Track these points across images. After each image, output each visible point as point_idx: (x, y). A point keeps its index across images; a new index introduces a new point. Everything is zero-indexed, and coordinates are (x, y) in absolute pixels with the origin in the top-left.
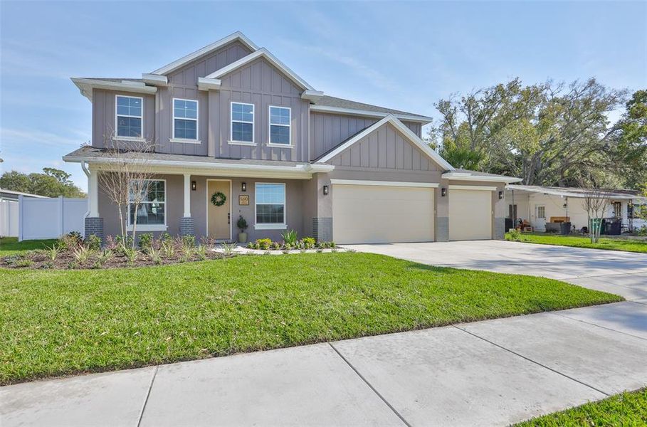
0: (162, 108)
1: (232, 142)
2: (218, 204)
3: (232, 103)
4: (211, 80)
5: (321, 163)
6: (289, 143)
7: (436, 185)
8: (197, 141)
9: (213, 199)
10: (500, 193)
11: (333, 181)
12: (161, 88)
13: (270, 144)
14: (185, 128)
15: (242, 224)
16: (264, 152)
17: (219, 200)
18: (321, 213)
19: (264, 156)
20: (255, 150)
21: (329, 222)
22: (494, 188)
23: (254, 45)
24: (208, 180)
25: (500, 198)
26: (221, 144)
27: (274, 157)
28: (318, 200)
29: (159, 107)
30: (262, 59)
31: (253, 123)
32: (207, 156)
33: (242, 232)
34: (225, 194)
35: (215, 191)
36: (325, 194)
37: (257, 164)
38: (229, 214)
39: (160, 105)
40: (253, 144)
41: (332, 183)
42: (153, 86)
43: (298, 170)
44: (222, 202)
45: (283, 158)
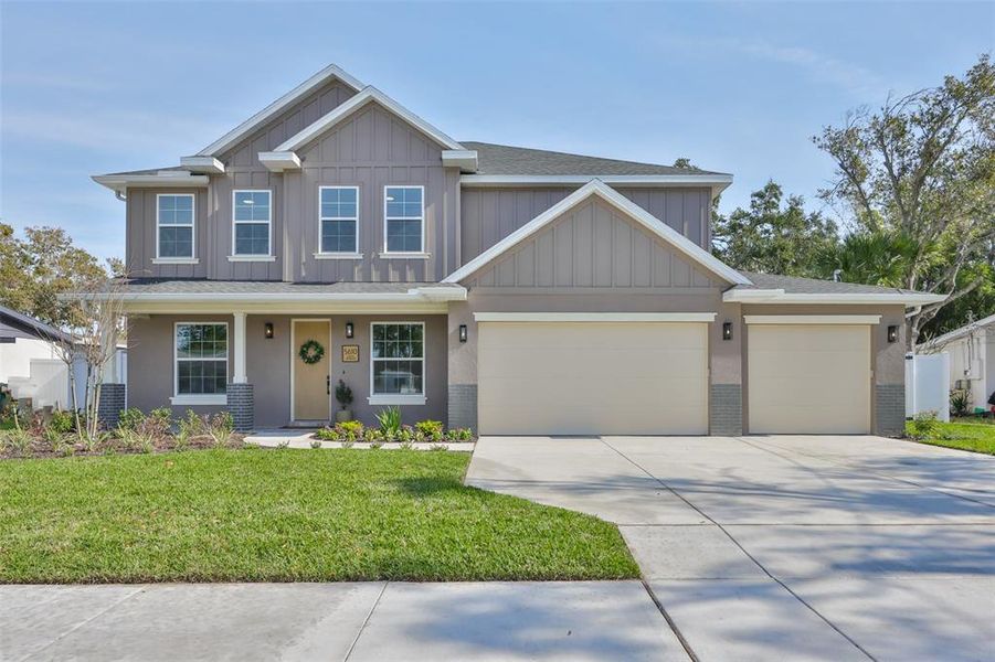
0: (216, 209)
1: (321, 254)
2: (311, 361)
3: (320, 188)
4: (283, 155)
5: (448, 285)
6: (420, 250)
7: (710, 317)
8: (269, 258)
9: (303, 354)
10: (892, 329)
11: (479, 316)
12: (214, 176)
13: (386, 253)
14: (251, 238)
15: (345, 396)
16: (377, 270)
17: (311, 353)
18: (456, 375)
19: (375, 276)
20: (360, 266)
21: (471, 392)
22: (875, 319)
23: (358, 83)
24: (293, 320)
25: (891, 340)
26: (304, 260)
27: (393, 275)
28: (450, 352)
29: (213, 208)
30: (372, 106)
31: (357, 219)
32: (281, 281)
33: (344, 408)
34: (322, 343)
35: (305, 339)
36: (463, 341)
37: (363, 290)
38: (328, 377)
39: (214, 205)
40: (356, 255)
41: (476, 319)
42: (202, 174)
43: (411, 298)
44: (317, 358)
45: (410, 276)
